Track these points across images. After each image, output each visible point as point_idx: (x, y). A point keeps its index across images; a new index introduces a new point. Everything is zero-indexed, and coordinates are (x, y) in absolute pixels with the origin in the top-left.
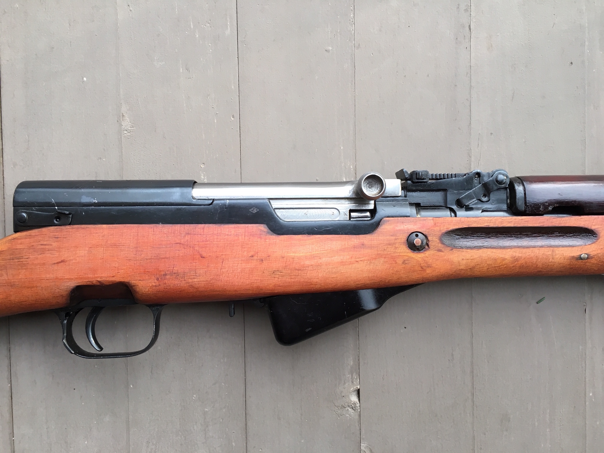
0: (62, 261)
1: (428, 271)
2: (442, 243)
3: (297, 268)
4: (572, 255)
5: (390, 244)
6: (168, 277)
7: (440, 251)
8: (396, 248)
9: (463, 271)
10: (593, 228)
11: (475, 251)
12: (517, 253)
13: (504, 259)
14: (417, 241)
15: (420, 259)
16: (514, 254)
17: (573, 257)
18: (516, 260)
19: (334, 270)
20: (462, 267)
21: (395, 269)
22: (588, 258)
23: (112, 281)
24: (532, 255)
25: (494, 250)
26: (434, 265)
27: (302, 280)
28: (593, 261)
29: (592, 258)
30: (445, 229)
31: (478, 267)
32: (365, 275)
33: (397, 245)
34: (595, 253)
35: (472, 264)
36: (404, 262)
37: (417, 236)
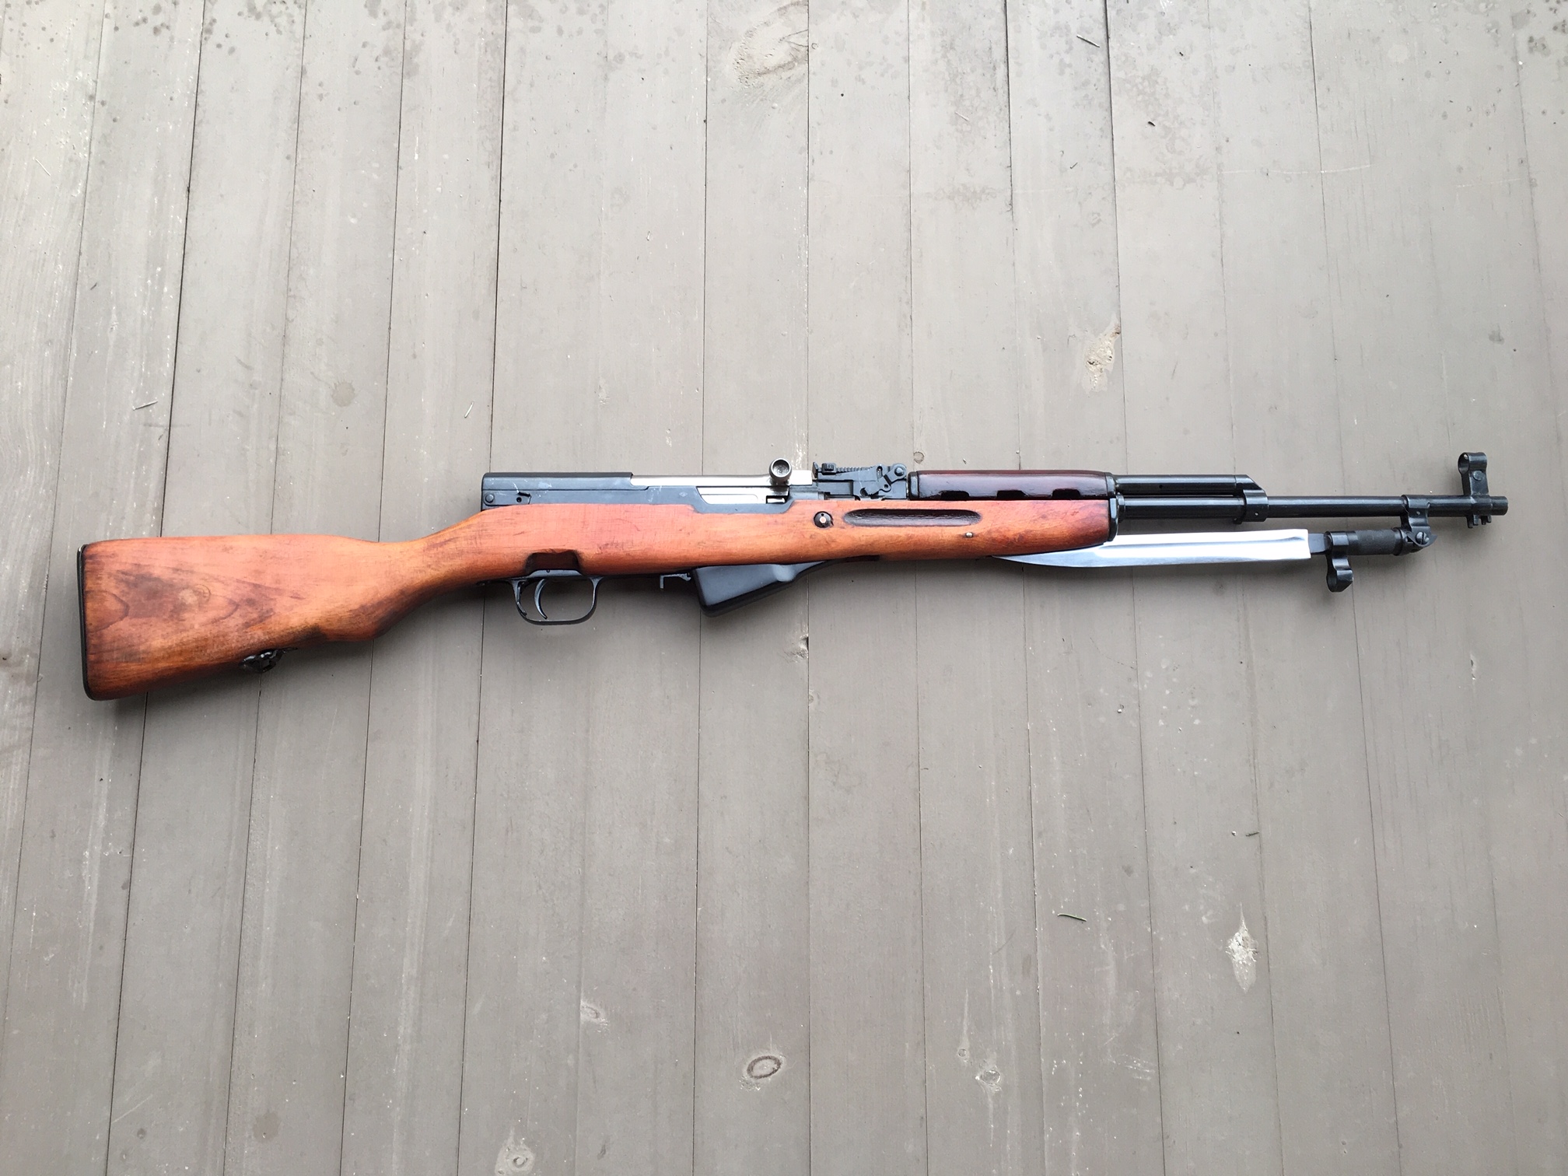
0: (523, 533)
1: (833, 545)
2: (844, 521)
3: (718, 540)
4: (959, 533)
5: (798, 521)
6: (609, 546)
7: (843, 528)
8: (804, 525)
9: (864, 547)
10: (976, 511)
11: (873, 529)
12: (910, 531)
13: (899, 537)
14: (823, 520)
15: (825, 535)
16: (908, 532)
17: (960, 535)
18: (910, 537)
19: (750, 543)
20: (863, 543)
21: (804, 543)
22: (972, 536)
23: (562, 550)
24: (924, 533)
25: (890, 528)
26: (838, 540)
27: (723, 550)
28: (978, 539)
29: (977, 536)
30: (848, 511)
31: (877, 543)
32: (778, 547)
33: (805, 522)
34: (979, 532)
35: (872, 541)
36: (811, 537)
37: (823, 515)
